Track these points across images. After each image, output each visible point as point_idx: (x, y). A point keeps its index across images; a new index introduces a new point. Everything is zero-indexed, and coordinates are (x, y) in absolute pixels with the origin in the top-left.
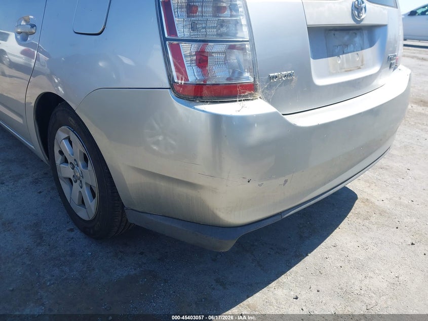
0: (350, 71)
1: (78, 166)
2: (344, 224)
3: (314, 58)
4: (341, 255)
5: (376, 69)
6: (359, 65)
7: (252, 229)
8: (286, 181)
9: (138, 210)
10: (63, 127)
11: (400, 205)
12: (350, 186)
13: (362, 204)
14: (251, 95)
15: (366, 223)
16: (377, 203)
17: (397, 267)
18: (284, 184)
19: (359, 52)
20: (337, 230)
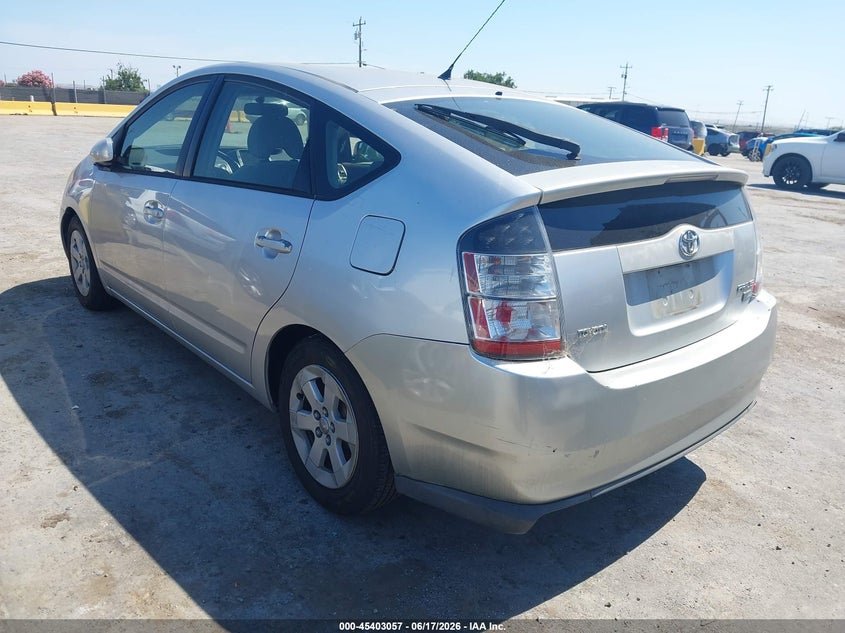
0: (681, 313)
1: (327, 415)
2: (681, 516)
3: (632, 303)
4: (673, 557)
5: (719, 306)
6: (694, 304)
7: (555, 509)
8: (597, 452)
9: (413, 477)
10: (312, 366)
11: (770, 492)
12: (691, 456)
13: (712, 488)
14: (558, 353)
15: (715, 516)
16: (735, 488)
17: (750, 577)
18: (595, 456)
19: (693, 288)
20: (671, 523)
